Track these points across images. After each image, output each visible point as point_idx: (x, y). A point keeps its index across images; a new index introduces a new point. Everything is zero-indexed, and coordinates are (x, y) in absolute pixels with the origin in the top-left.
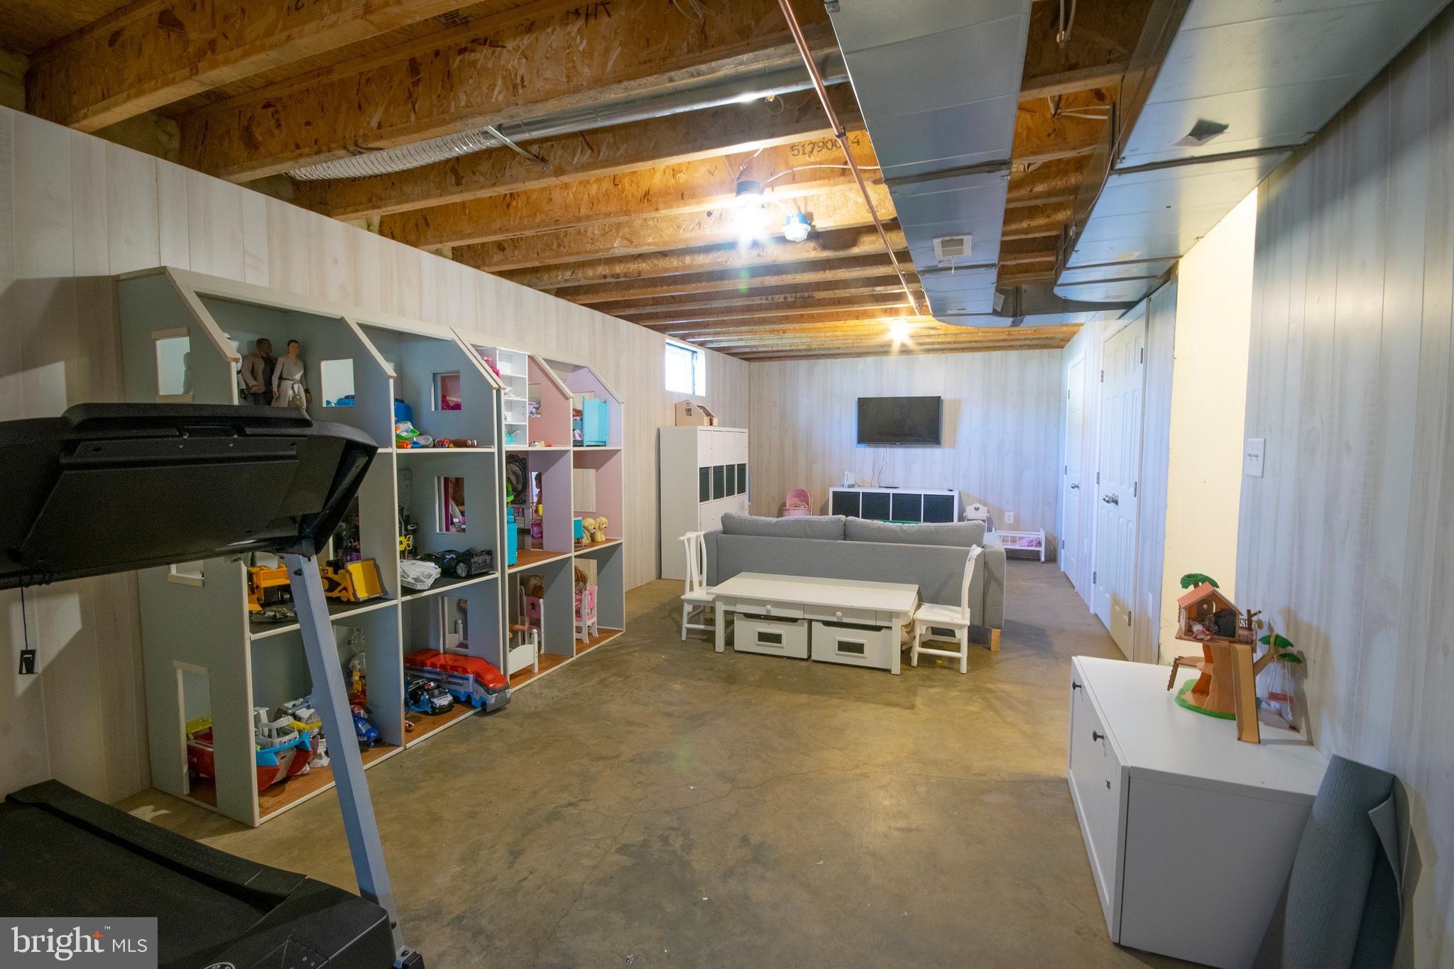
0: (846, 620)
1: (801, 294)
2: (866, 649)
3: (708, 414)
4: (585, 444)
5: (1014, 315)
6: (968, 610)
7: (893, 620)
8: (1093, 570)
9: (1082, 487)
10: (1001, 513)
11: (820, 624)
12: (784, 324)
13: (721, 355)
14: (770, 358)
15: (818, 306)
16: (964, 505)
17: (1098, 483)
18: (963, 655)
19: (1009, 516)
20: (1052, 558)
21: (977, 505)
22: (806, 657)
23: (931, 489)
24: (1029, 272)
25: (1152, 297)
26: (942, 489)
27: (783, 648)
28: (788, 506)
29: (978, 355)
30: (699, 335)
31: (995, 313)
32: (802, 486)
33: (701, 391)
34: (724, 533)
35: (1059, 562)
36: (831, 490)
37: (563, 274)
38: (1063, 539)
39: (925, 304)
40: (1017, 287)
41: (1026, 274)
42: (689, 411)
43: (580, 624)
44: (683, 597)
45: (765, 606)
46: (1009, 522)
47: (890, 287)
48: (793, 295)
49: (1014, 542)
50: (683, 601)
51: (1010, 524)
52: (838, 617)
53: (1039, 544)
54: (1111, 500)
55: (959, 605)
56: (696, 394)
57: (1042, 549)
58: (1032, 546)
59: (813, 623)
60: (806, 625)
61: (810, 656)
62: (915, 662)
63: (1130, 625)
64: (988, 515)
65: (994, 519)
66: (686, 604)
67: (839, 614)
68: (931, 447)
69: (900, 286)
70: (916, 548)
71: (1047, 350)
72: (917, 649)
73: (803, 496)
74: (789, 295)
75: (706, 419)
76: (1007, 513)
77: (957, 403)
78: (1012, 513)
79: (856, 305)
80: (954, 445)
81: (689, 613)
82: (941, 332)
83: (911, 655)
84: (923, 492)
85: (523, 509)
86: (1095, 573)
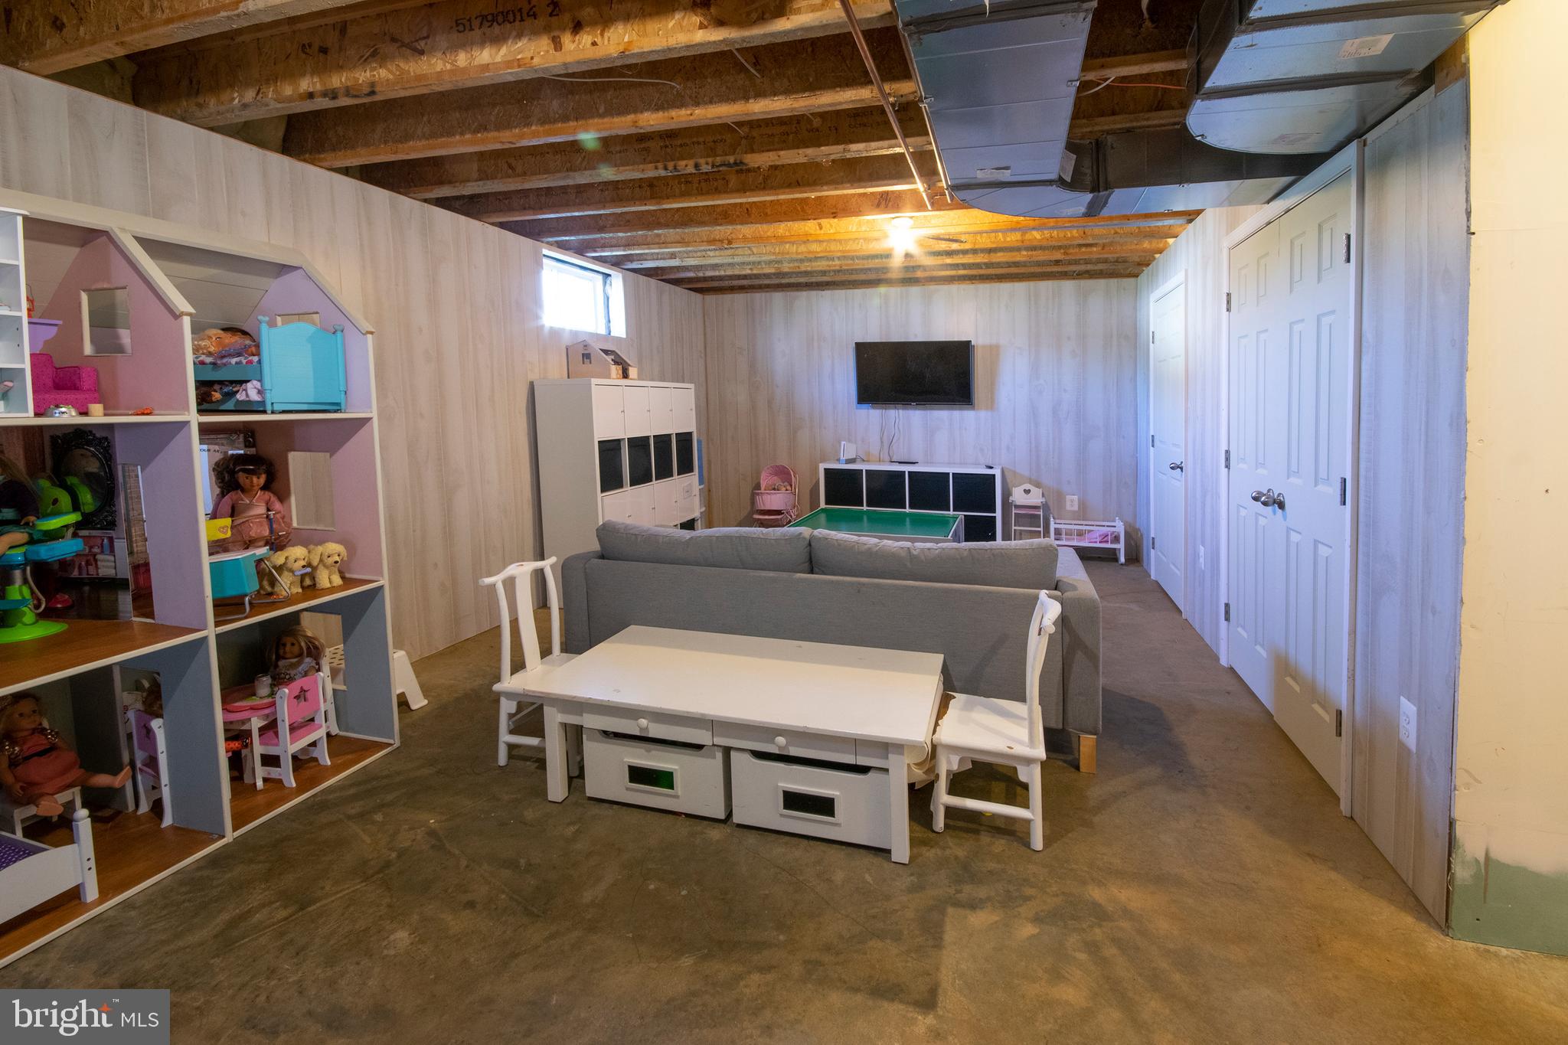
0: (794, 751)
1: (723, 158)
2: (838, 808)
3: (618, 361)
4: (269, 408)
5: (1095, 189)
6: (1038, 710)
7: (890, 755)
8: (1223, 600)
9: (1189, 467)
10: (1060, 497)
11: (748, 757)
12: (721, 225)
13: (653, 282)
14: (732, 289)
15: (764, 188)
16: (1010, 485)
17: (1228, 466)
18: (1032, 814)
19: (1072, 501)
20: (1135, 557)
21: (1027, 486)
22: (722, 816)
23: (962, 464)
24: (1118, 114)
25: (1370, 137)
26: (976, 464)
27: (676, 797)
28: (763, 488)
29: (1020, 287)
30: (604, 247)
31: (1061, 182)
32: (783, 461)
33: (619, 329)
34: (602, 557)
35: (1145, 564)
36: (822, 467)
37: (241, 96)
38: (1152, 535)
39: (939, 184)
40: (1097, 140)
41: (1112, 118)
42: (586, 356)
43: (272, 751)
44: (497, 687)
45: (637, 720)
46: (1072, 509)
47: (874, 145)
48: (710, 160)
49: (1080, 535)
50: (499, 694)
51: (1074, 512)
52: (780, 748)
53: (1116, 539)
54: (1271, 500)
55: (1021, 698)
56: (612, 334)
57: (1121, 546)
58: (1107, 542)
59: (733, 754)
60: (719, 755)
61: (730, 815)
62: (940, 823)
63: (1339, 734)
64: (1044, 500)
65: (1051, 504)
66: (503, 700)
67: (781, 740)
68: (960, 409)
69: (893, 142)
70: (936, 589)
71: (1116, 280)
72: (943, 798)
73: (784, 474)
74: (702, 161)
75: (615, 370)
76: (1068, 497)
77: (994, 350)
78: (1076, 498)
79: (825, 188)
80: (991, 405)
81: (511, 716)
82: (967, 246)
83: (932, 808)
84: (951, 470)
85: (111, 540)
86: (1227, 605)
